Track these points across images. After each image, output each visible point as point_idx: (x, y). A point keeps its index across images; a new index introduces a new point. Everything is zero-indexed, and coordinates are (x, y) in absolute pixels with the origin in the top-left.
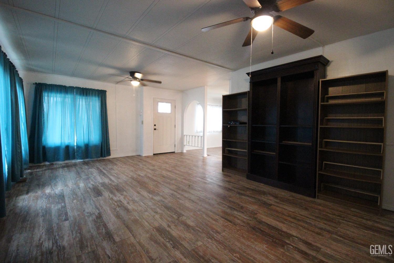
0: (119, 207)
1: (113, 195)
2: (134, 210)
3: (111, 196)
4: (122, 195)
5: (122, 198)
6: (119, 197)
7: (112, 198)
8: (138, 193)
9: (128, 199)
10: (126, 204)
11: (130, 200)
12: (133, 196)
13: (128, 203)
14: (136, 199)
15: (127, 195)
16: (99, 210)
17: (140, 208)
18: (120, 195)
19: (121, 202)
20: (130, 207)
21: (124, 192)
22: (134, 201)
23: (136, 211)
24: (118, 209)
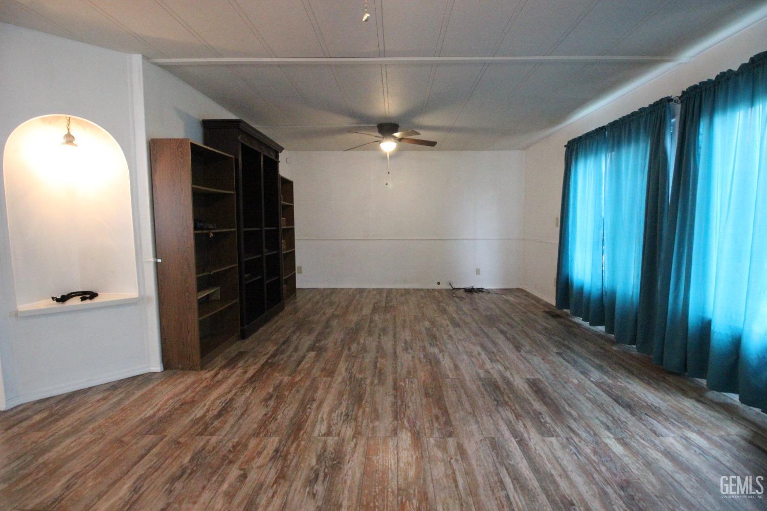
0: (493, 353)
1: (505, 375)
2: (474, 344)
3: (508, 374)
4: (487, 372)
5: (488, 365)
6: (493, 368)
7: (506, 371)
8: (456, 367)
9: (477, 360)
10: (483, 353)
11: (476, 357)
12: (469, 363)
13: (479, 354)
14: (465, 357)
15: (479, 367)
16: (521, 354)
17: (466, 345)
18: (491, 371)
19: (489, 359)
20: (479, 349)
21: (482, 376)
22: (470, 355)
23: (472, 343)
24: (495, 350)
